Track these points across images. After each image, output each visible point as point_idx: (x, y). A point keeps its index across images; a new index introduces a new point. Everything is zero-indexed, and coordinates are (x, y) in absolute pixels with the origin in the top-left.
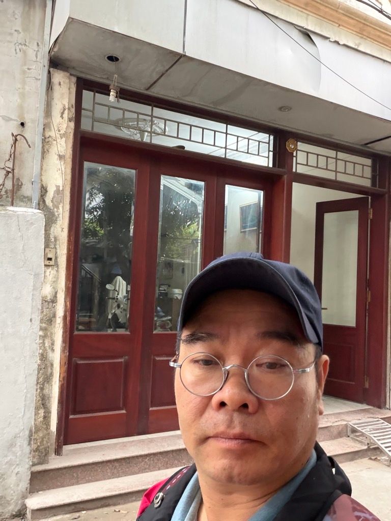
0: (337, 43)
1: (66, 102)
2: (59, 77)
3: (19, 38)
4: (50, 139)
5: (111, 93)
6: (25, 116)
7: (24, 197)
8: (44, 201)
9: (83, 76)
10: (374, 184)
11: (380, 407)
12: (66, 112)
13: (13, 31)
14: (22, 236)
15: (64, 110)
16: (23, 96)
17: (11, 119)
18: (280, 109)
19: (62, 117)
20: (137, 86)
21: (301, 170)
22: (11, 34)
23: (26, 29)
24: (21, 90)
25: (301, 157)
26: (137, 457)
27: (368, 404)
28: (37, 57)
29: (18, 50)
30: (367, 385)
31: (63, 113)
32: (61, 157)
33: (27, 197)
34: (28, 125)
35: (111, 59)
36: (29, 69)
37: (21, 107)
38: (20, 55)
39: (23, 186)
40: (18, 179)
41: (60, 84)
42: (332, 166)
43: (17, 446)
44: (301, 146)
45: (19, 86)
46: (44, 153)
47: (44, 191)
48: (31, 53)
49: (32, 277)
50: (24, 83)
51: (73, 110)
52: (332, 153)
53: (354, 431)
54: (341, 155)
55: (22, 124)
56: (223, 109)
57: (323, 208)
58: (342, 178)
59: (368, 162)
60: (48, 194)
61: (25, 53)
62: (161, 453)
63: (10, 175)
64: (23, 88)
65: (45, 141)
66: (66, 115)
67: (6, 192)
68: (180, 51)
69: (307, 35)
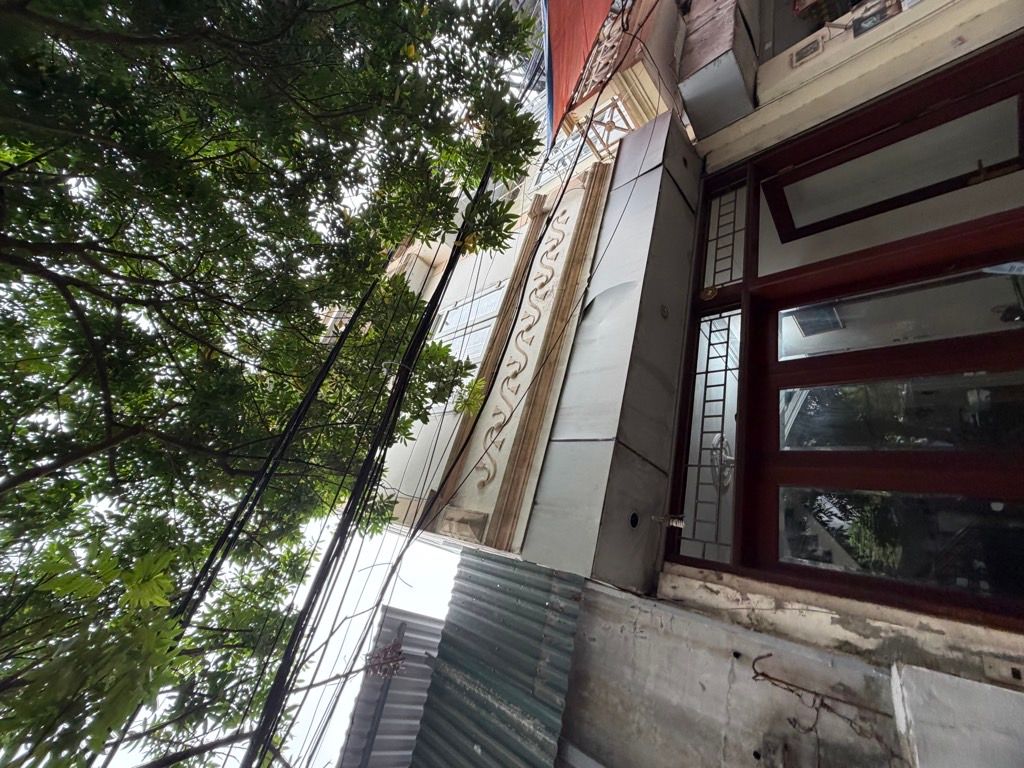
0: (589, 279)
1: (697, 584)
2: (666, 587)
3: (629, 628)
4: (753, 616)
5: (674, 525)
6: (723, 647)
8: (869, 652)
9: (662, 553)
10: (741, 185)
12: (709, 585)
13: (623, 635)
15: (706, 587)
16: (696, 643)
17: (732, 671)
18: (665, 317)
19: (717, 593)
20: (665, 487)
21: (738, 274)
22: (626, 639)
23: (618, 619)
24: (690, 644)
25: (723, 279)
28: (646, 612)
29: (643, 635)
31: (712, 591)
32: (779, 606)
34: (736, 647)
35: (634, 521)
36: (662, 626)
37: (713, 650)
38: (647, 634)
39: (845, 683)
40: (833, 688)
41: (674, 588)
42: (728, 240)
44: (708, 283)
45: (684, 645)
46: (777, 632)
47: (847, 647)
48: (644, 619)
50: (679, 637)
51: (706, 572)
52: (712, 247)
54: (712, 235)
55: (737, 655)
56: (676, 383)
57: (789, 232)
58: (741, 223)
59: (715, 204)
60: (852, 641)
61: (644, 626)
63: (828, 702)
64: (687, 639)
65: (757, 626)
66: (715, 587)
67: (863, 719)
68: (612, 443)
69: (586, 311)
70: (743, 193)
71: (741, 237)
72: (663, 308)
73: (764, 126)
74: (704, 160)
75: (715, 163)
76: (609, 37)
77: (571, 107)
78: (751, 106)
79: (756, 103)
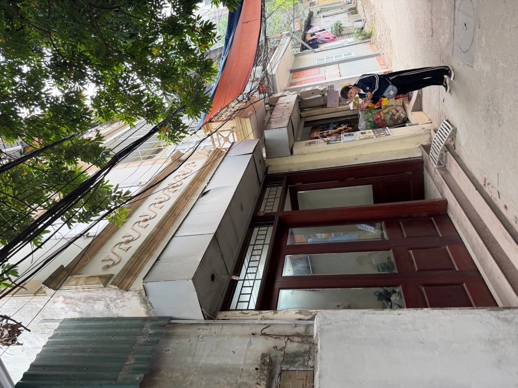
0: (208, 183)
1: (238, 312)
2: (220, 317)
3: (194, 339)
5: (234, 278)
6: (248, 333)
7: (306, 331)
10: (281, 185)
11: (423, 162)
13: (189, 343)
14: (336, 322)
15: (243, 313)
16: (234, 335)
17: (250, 341)
18: (242, 209)
19: (248, 314)
22: (191, 344)
23: (188, 336)
24: (230, 337)
25: (268, 212)
26: (494, 258)
27: (423, 170)
28: (207, 329)
29: (203, 340)
30: (410, 173)
31: (245, 314)
32: (276, 312)
33: (306, 329)
34: (254, 332)
36: (215, 333)
37: (241, 336)
38: (205, 339)
39: (298, 332)
42: (272, 200)
43: (506, 316)
45: (227, 337)
49: (365, 316)
52: (265, 201)
53: (439, 164)
54: (265, 197)
55: (253, 334)
58: (279, 195)
59: (268, 189)
60: (302, 318)
61: (204, 336)
62: (486, 246)
63: (290, 338)
64: (229, 335)
68: (213, 235)
69: (204, 194)
70: (280, 188)
71: (277, 201)
72: (242, 205)
73: (293, 163)
74: (268, 167)
75: (272, 170)
76: (233, 108)
77: (210, 121)
78: (290, 153)
79: (292, 153)
